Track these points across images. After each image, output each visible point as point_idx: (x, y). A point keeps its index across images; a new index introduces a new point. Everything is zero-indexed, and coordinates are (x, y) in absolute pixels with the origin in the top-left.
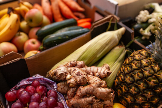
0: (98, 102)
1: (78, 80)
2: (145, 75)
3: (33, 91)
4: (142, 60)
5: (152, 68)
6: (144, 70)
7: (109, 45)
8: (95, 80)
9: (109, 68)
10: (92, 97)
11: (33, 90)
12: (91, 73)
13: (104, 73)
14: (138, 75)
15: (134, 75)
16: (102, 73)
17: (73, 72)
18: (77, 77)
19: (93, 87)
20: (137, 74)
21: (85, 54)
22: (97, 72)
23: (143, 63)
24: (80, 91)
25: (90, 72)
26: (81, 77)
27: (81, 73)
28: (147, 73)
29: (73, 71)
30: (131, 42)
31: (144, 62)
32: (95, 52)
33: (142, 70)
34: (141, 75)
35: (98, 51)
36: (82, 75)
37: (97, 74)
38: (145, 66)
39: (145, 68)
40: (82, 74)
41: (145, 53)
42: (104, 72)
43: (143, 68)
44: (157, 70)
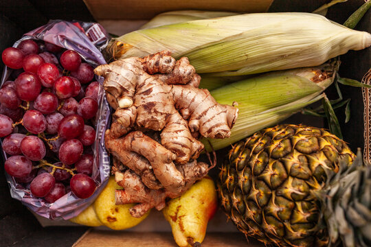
0: (152, 180)
1: (141, 119)
2: (269, 207)
3: (50, 81)
4: (294, 177)
5: (293, 210)
6: (276, 200)
7: (289, 61)
8: (175, 140)
9: (233, 124)
10: (147, 166)
11: (50, 79)
12: (186, 112)
13: (210, 131)
14: (259, 194)
15: (254, 186)
16: (207, 128)
17: (142, 95)
18: (143, 111)
19: (156, 154)
20: (258, 191)
21: (213, 50)
22: (198, 119)
23: (288, 186)
24: (132, 142)
25: (186, 106)
26: (150, 117)
27: (156, 107)
28: (274, 209)
29: (143, 93)
30: (356, 84)
31: (290, 188)
32: (239, 59)
33: (271, 195)
34: (263, 199)
35: (249, 61)
36: (154, 115)
37: (195, 123)
38: (284, 196)
39: (281, 199)
40: (156, 112)
41: (320, 165)
42: (213, 127)
43: (276, 195)
44: (296, 221)
